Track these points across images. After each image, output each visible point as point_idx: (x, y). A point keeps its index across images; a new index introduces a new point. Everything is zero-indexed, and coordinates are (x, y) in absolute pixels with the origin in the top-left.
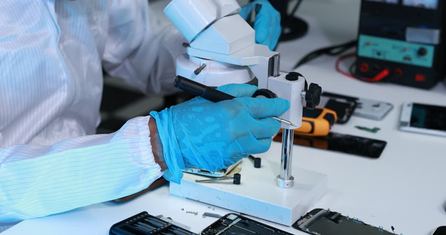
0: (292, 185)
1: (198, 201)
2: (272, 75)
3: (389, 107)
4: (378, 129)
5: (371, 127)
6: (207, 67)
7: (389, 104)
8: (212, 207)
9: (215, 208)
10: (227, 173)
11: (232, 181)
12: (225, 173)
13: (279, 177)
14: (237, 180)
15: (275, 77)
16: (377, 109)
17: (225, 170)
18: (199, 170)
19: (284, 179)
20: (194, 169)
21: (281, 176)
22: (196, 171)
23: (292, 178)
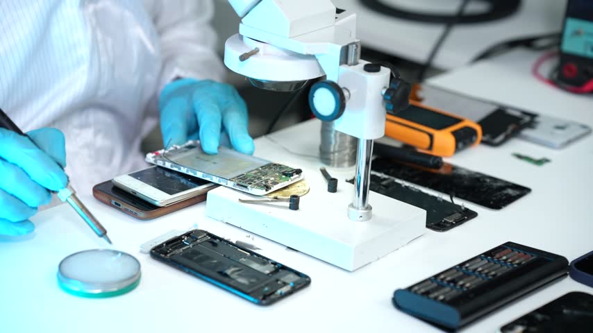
2: (346, 63)
3: (582, 131)
4: (547, 161)
5: (537, 157)
6: (261, 52)
7: (584, 127)
8: (252, 236)
9: (256, 237)
10: (270, 191)
11: (288, 204)
12: (267, 191)
13: (352, 205)
14: (294, 203)
15: (350, 65)
16: (559, 132)
17: (267, 188)
18: (236, 183)
19: (358, 209)
20: (229, 182)
21: (354, 205)
22: (231, 184)
23: (369, 208)
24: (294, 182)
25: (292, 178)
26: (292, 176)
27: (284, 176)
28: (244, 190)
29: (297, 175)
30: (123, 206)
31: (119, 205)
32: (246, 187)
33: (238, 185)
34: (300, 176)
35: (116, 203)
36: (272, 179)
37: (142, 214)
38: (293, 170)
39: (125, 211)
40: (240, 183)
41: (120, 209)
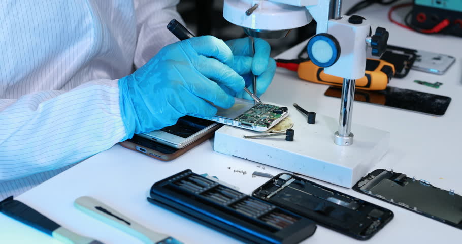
0: (352, 143)
1: (246, 159)
2: (333, 18)
3: (451, 60)
4: (440, 84)
5: (433, 82)
6: (260, 7)
7: (450, 57)
8: (262, 166)
9: (266, 167)
10: (270, 127)
11: (284, 137)
12: (268, 127)
13: (337, 133)
14: (290, 135)
15: (337, 20)
16: (438, 62)
18: (240, 123)
19: (343, 136)
20: (234, 122)
21: (339, 133)
22: (236, 123)
23: (351, 135)
24: (284, 118)
25: (283, 115)
26: (282, 113)
27: (275, 114)
28: (249, 128)
29: (285, 113)
30: (147, 151)
31: (145, 151)
32: (250, 125)
33: (242, 124)
34: (287, 112)
35: (140, 149)
36: (267, 117)
37: (164, 157)
38: (281, 108)
39: (150, 155)
40: (244, 122)
41: (145, 154)
